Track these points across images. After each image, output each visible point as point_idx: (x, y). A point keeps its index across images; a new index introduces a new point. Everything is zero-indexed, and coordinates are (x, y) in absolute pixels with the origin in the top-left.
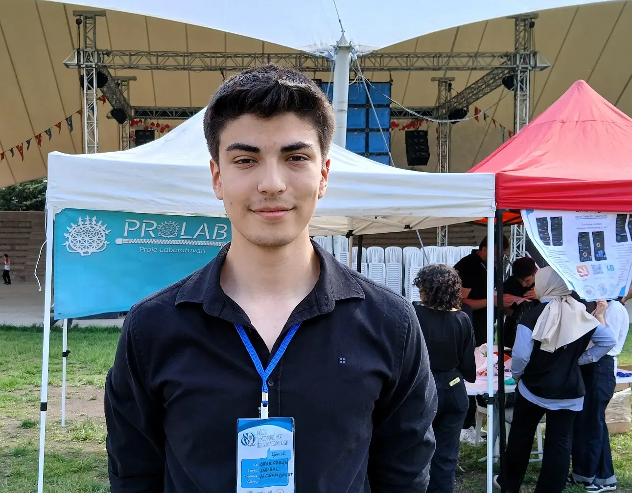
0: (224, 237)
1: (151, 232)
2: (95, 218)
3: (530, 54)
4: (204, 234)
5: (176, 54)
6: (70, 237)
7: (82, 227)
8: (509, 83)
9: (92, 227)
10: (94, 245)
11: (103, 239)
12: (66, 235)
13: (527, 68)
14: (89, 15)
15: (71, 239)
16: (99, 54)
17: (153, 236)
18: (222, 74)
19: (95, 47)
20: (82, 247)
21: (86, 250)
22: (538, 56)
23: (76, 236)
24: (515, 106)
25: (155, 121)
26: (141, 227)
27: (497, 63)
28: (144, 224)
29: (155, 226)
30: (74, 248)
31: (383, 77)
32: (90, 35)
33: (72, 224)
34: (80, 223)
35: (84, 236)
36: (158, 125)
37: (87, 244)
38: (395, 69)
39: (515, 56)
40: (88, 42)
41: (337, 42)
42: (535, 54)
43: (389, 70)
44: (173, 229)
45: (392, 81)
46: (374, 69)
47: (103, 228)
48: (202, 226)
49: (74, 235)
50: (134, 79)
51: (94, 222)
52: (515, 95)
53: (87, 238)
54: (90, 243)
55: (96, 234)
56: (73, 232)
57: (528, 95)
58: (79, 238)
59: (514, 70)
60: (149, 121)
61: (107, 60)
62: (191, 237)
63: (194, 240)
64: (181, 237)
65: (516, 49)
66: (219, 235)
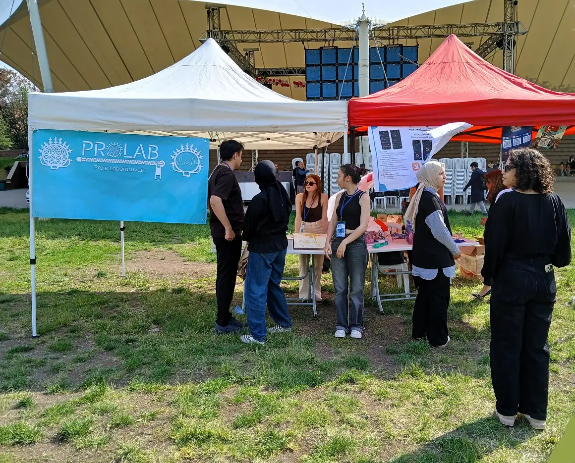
0: (157, 157)
1: (101, 152)
2: (61, 139)
3: (514, 24)
4: (141, 154)
5: (273, 32)
6: (43, 153)
7: (51, 145)
8: (500, 44)
9: (59, 146)
10: (61, 161)
11: (67, 156)
12: (40, 151)
13: (512, 33)
14: (215, 8)
15: (43, 154)
16: (222, 33)
17: (103, 156)
18: (303, 44)
19: (220, 28)
20: (52, 162)
21: (55, 165)
22: (519, 25)
23: (48, 153)
24: (504, 60)
25: (272, 78)
26: (94, 146)
27: (491, 30)
28: (96, 145)
29: (104, 147)
30: (46, 162)
31: (411, 42)
32: (216, 21)
33: (45, 143)
34: (50, 142)
35: (53, 153)
36: (274, 80)
37: (55, 160)
38: (421, 37)
39: (503, 25)
40: (215, 25)
41: (359, 18)
42: (517, 23)
43: (416, 37)
44: (118, 149)
45: (418, 45)
46: (406, 38)
47: (67, 147)
48: (139, 148)
49: (46, 152)
50: (257, 50)
51: (60, 143)
52: (504, 52)
53: (56, 155)
54: (58, 160)
55: (63, 152)
56: (45, 149)
57: (513, 52)
58: (49, 155)
59: (503, 35)
60: (269, 78)
61: (228, 37)
62: (132, 157)
63: (134, 159)
64: (125, 157)
65: (505, 20)
66: (153, 155)
